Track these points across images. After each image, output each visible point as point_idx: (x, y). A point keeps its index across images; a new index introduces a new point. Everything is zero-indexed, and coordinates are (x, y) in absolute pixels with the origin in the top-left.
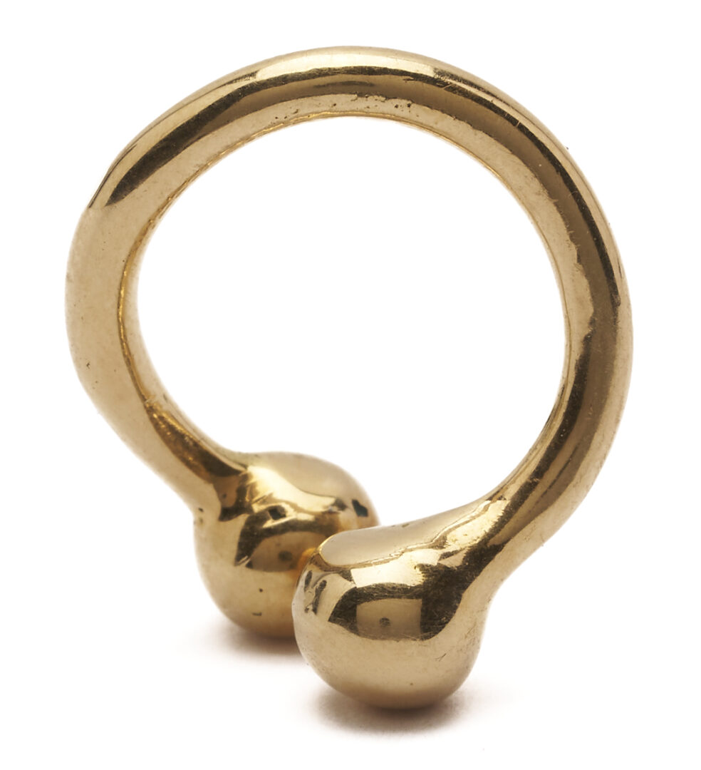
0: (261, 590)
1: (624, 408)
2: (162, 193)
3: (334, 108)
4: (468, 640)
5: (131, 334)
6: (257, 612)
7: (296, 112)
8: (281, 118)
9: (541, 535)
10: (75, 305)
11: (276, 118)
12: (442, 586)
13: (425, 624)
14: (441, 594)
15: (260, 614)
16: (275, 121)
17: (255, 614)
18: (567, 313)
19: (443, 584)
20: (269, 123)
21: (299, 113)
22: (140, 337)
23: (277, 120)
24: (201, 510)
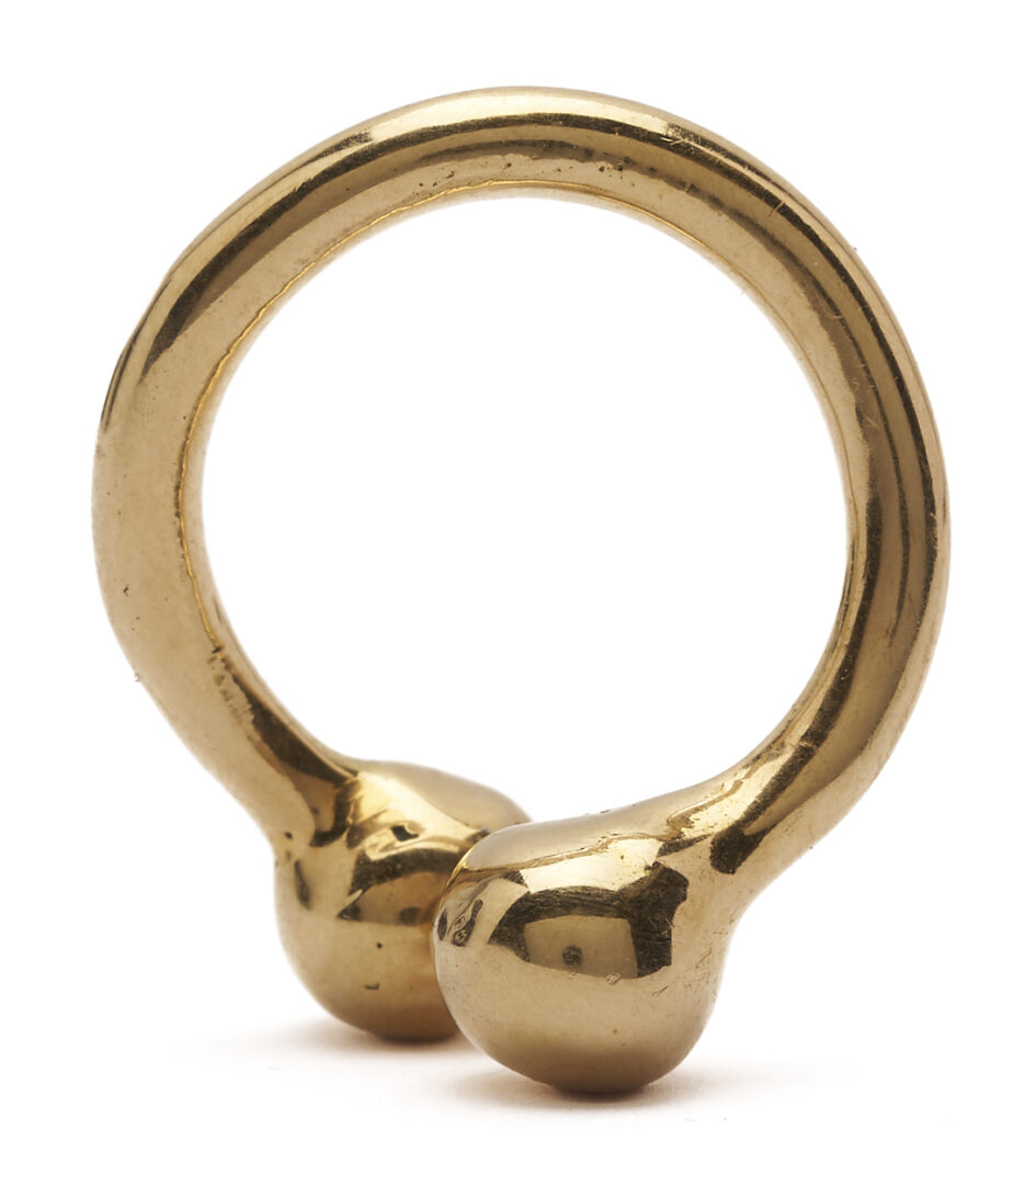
0: (379, 946)
1: (936, 642)
2: (245, 306)
3: (508, 169)
4: (700, 972)
5: (192, 542)
6: (372, 983)
7: (450, 176)
8: (428, 186)
9: (810, 827)
10: (109, 494)
11: (421, 185)
12: (662, 884)
13: (638, 937)
14: (661, 895)
15: (377, 987)
16: (419, 189)
17: (368, 988)
18: (853, 494)
19: (665, 882)
20: (410, 193)
21: (455, 177)
22: (204, 550)
23: (423, 188)
24: (289, 836)
